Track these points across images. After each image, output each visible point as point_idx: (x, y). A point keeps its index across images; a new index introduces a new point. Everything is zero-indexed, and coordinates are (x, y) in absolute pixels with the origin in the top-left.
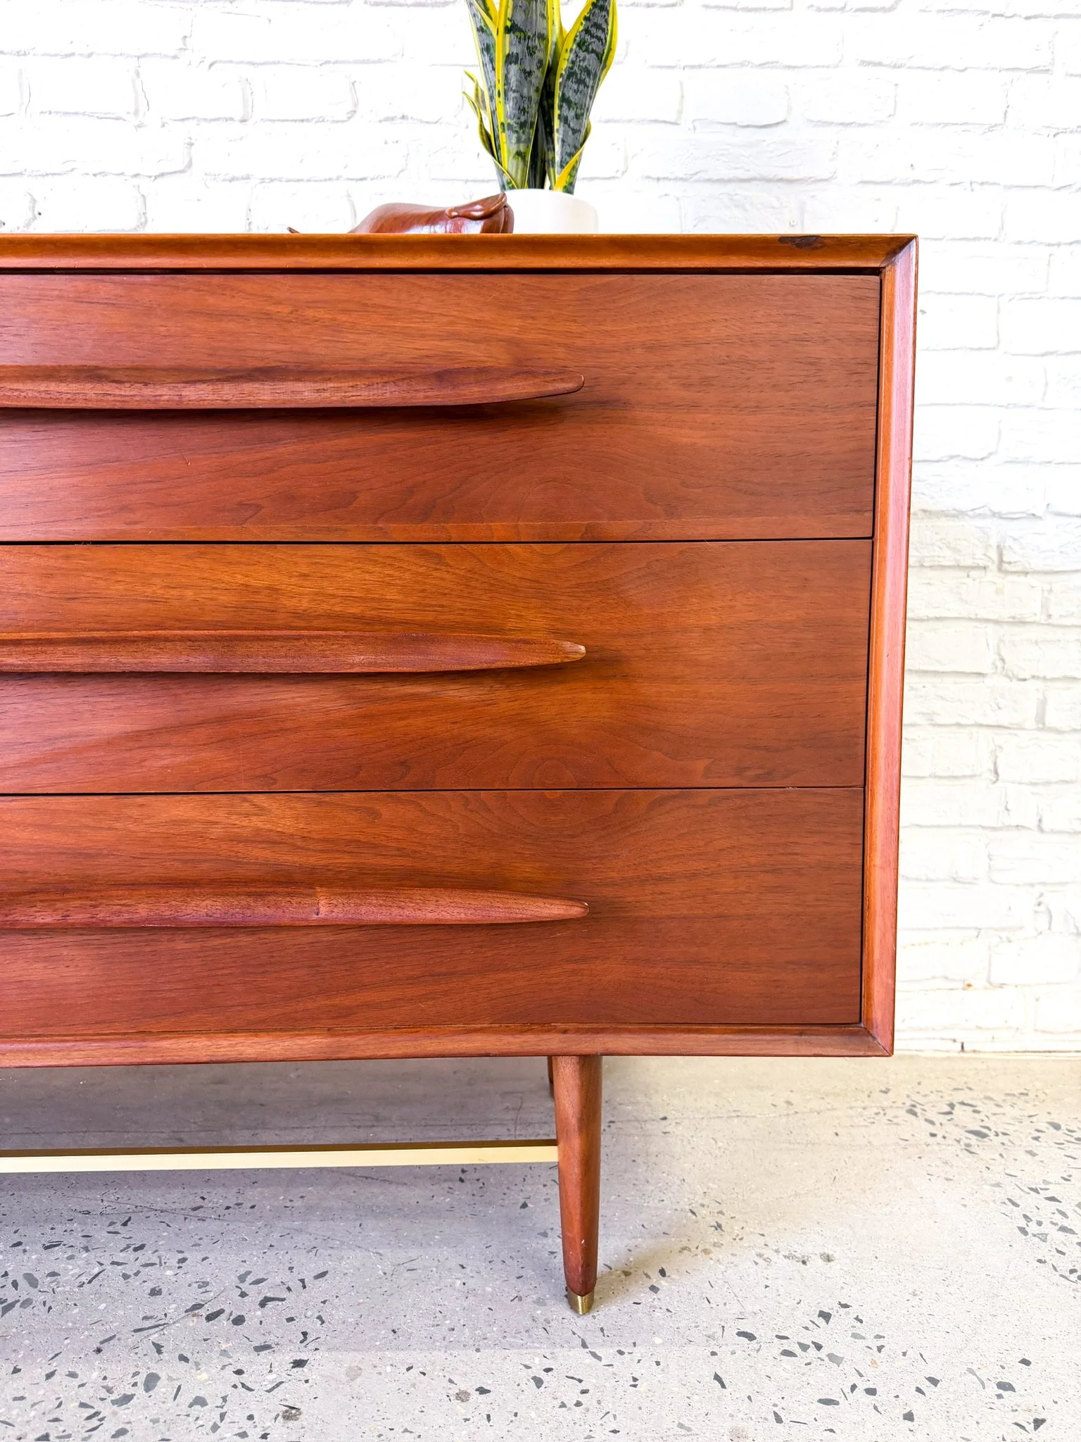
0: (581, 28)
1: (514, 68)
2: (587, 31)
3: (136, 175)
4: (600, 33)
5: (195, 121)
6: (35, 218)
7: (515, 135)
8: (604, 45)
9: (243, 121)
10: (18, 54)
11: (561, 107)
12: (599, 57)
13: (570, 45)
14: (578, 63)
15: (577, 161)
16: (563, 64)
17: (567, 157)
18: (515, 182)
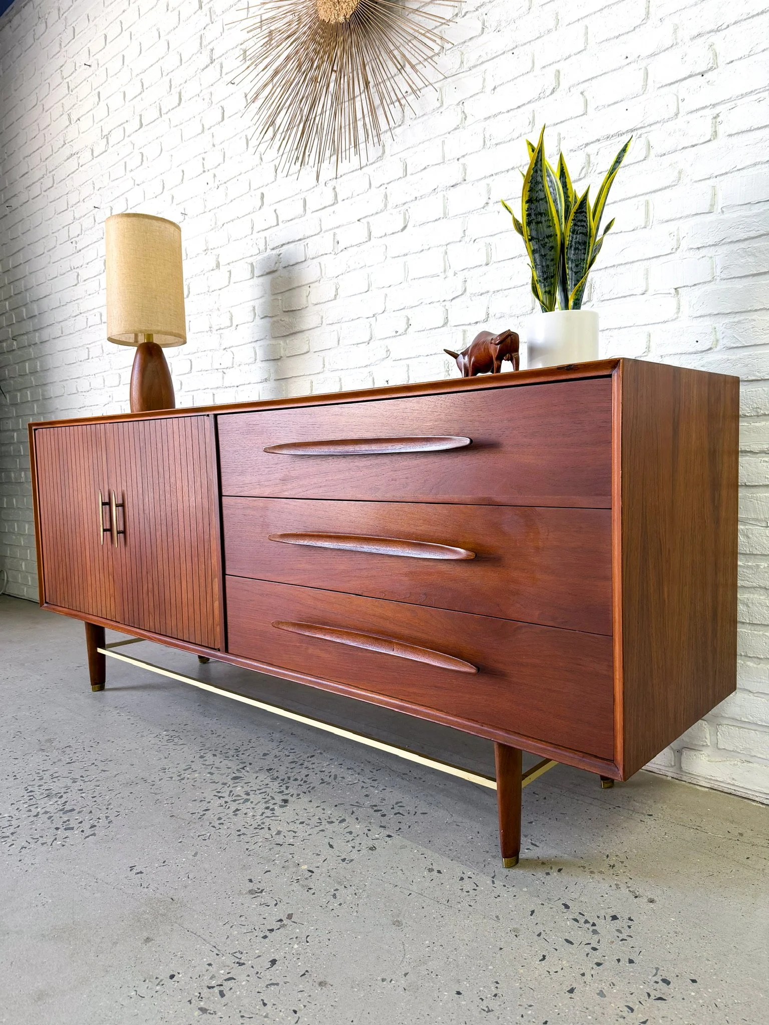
0: (571, 225)
1: (537, 255)
2: (575, 225)
3: (444, 301)
4: (583, 223)
5: (467, 270)
6: (408, 327)
7: (543, 284)
8: (586, 228)
9: (487, 264)
10: (405, 255)
11: (568, 263)
12: (585, 234)
13: (568, 233)
14: (574, 241)
15: (579, 287)
16: (567, 243)
17: (573, 286)
18: (546, 306)
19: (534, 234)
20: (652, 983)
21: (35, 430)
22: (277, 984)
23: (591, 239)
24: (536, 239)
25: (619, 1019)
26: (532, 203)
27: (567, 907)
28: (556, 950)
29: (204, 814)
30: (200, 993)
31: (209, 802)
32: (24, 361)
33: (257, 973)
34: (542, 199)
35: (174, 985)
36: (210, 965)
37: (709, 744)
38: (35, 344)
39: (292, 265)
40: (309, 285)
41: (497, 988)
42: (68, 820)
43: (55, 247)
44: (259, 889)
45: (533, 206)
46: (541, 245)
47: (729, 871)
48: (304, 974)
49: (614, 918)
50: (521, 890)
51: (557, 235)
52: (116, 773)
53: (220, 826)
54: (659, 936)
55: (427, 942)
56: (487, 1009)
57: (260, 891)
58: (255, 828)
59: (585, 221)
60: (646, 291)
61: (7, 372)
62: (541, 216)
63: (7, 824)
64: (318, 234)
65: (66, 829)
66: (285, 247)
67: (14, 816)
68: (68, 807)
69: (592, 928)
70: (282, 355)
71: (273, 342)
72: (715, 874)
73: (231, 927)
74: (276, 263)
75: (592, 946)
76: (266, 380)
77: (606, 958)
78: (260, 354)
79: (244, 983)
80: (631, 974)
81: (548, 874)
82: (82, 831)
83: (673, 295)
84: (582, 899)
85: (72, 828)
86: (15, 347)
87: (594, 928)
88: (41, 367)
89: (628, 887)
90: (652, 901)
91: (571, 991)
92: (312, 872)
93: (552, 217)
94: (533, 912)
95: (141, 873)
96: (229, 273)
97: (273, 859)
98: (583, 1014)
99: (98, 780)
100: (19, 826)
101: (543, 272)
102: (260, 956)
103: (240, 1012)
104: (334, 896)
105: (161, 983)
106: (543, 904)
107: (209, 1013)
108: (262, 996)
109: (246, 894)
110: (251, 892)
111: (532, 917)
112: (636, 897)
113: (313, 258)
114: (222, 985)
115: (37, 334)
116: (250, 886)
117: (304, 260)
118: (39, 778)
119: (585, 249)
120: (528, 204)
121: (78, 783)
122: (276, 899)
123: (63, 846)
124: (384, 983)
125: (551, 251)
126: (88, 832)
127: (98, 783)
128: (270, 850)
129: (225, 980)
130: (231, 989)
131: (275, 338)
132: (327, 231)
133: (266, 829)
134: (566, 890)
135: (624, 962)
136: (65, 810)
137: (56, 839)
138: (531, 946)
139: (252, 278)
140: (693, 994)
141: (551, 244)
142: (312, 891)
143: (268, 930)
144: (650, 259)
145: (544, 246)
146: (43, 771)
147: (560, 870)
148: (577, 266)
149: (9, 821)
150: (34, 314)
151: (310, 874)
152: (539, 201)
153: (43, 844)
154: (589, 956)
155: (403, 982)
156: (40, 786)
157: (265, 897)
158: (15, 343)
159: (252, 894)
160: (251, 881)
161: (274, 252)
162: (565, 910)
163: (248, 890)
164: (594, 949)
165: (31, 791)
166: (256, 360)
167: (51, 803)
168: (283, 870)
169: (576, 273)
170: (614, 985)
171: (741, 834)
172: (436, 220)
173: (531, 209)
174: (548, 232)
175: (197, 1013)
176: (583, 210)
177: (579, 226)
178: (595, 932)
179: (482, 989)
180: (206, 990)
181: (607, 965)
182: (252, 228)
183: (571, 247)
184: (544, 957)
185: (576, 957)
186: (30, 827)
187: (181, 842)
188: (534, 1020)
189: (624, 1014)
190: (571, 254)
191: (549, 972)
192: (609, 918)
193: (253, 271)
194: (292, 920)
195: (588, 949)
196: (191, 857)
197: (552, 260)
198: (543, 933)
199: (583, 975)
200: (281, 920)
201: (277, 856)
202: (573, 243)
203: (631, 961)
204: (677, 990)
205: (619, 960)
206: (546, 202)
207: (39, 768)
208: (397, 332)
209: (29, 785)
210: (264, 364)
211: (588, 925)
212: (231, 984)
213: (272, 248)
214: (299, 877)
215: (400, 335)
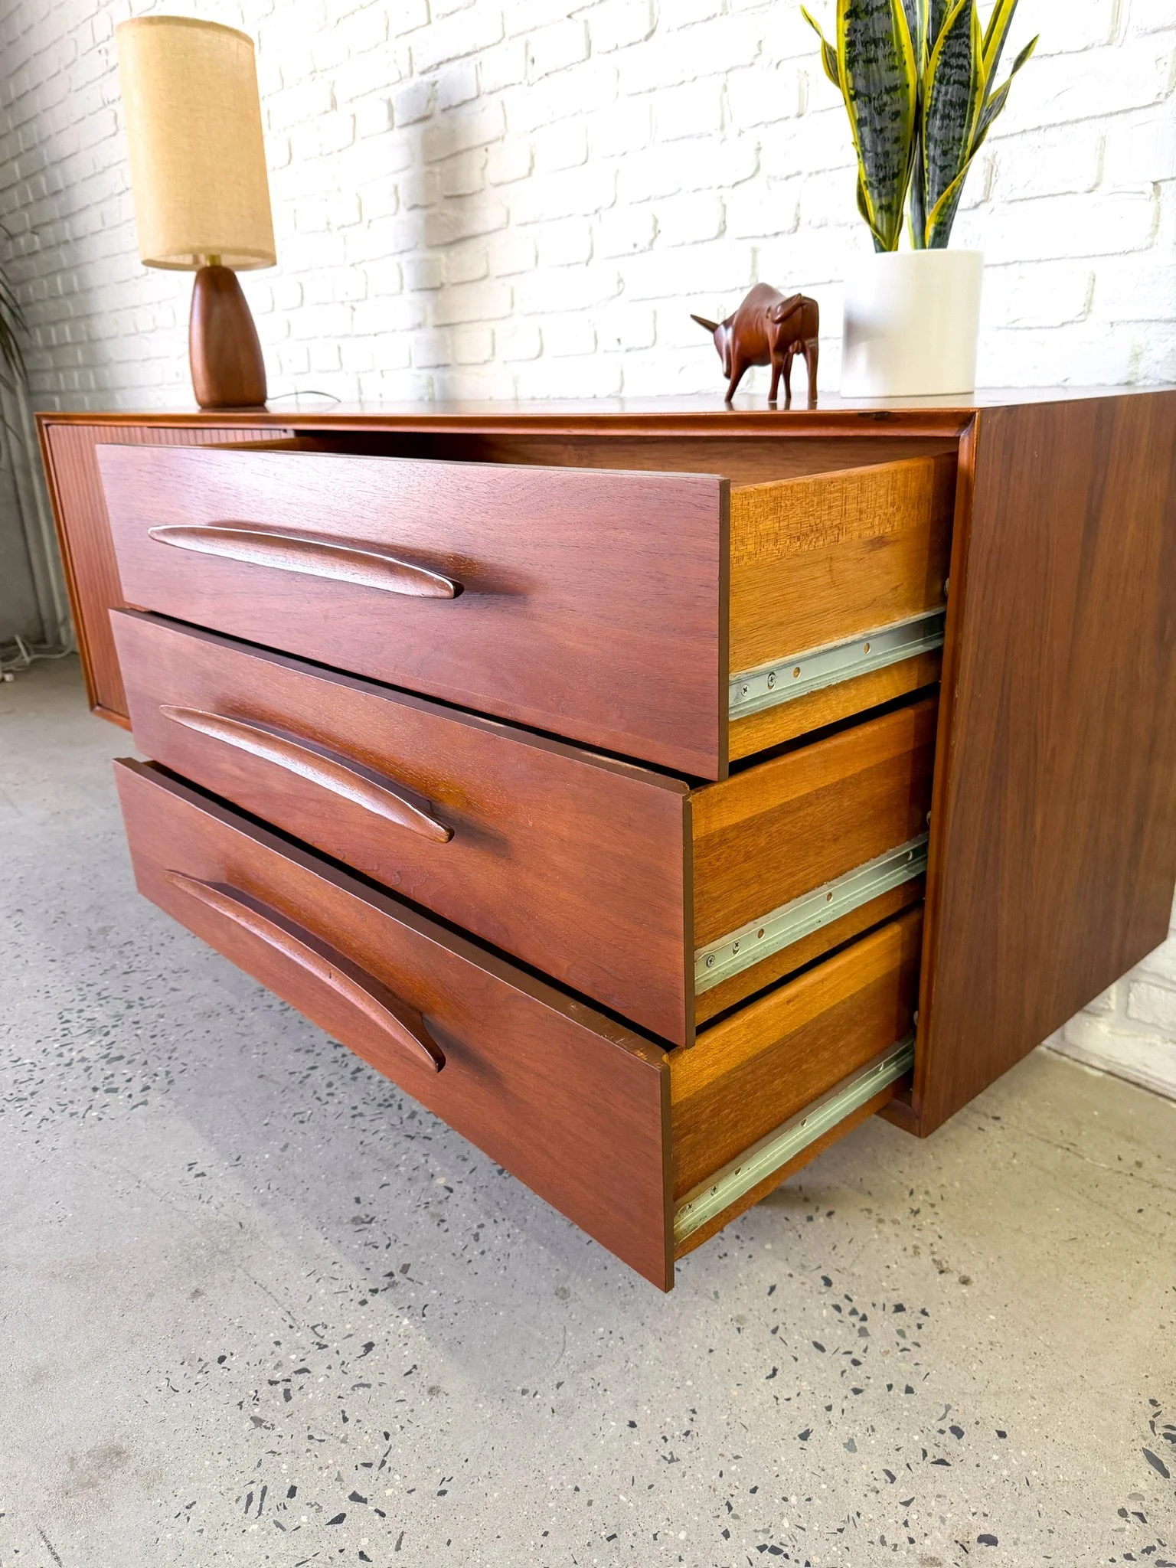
0: (939, 63)
1: (866, 130)
2: (945, 64)
3: (720, 187)
4: (961, 61)
5: (763, 126)
6: (656, 236)
7: (876, 191)
8: (968, 71)
9: (799, 116)
10: (650, 91)
11: (927, 147)
12: (965, 84)
13: (931, 81)
14: (941, 99)
15: (948, 198)
16: (928, 102)
17: (935, 196)
18: (881, 235)
19: (861, 84)
20: (934, 1432)
21: (47, 425)
22: (369, 1386)
23: (977, 94)
24: (865, 95)
25: (870, 1494)
26: (857, 17)
27: (828, 1282)
28: (796, 1359)
29: (308, 1076)
30: (256, 1392)
31: (319, 1054)
32: (54, 273)
33: (343, 1363)
34: (878, 9)
35: (222, 1374)
36: (278, 1343)
37: (1113, 1007)
38: (66, 242)
39: (458, 106)
40: (486, 146)
41: (692, 1420)
42: (112, 1076)
43: (75, 61)
44: (367, 1216)
45: (860, 25)
46: (875, 109)
47: (1103, 1234)
48: (410, 1372)
49: (899, 1308)
50: (763, 1247)
51: (908, 86)
52: (190, 994)
53: (329, 1099)
54: (964, 1347)
55: (601, 1330)
56: (669, 1458)
57: (368, 1219)
58: (380, 1105)
59: (965, 56)
60: (1096, 185)
61: (31, 290)
62: (876, 47)
63: (27, 1076)
64: (499, 42)
65: (107, 1091)
66: (444, 68)
67: (37, 1063)
68: (114, 1053)
69: (859, 1324)
70: (444, 281)
71: (429, 255)
72: (1079, 1238)
73: (318, 1281)
74: (429, 101)
75: (854, 1356)
76: (420, 326)
77: (871, 1381)
78: (409, 280)
79: (321, 1380)
80: (906, 1413)
81: (810, 1219)
82: (130, 1096)
83: (1148, 196)
84: (856, 1270)
85: (115, 1090)
86: (37, 247)
87: (863, 1324)
88: (80, 283)
89: (933, 1253)
90: (965, 1281)
91: (804, 1436)
92: (451, 1190)
93: (900, 47)
94: (773, 1289)
95: (203, 1174)
96: (352, 120)
97: (397, 1162)
98: (815, 1479)
99: (164, 1006)
100: (42, 1081)
101: (878, 167)
102: (350, 1336)
103: (309, 1428)
104: (476, 1237)
105: (205, 1370)
106: (791, 1275)
107: (265, 1427)
108: (344, 1405)
109: (348, 1223)
110: (356, 1220)
111: (770, 1298)
112: (942, 1272)
113: (491, 93)
114: (288, 1380)
115: (67, 225)
116: (357, 1210)
117: (474, 94)
118: (81, 998)
119: (963, 117)
120: (848, 21)
121: (134, 1010)
122: (390, 1235)
123: (100, 1119)
124: (525, 1397)
125: (893, 120)
126: (138, 1098)
127: (162, 1011)
128: (395, 1145)
129: (296, 1372)
130: (301, 1388)
131: (431, 247)
132: (512, 37)
133: (395, 1107)
134: (833, 1253)
135: (898, 1391)
136: (111, 1056)
137: (90, 1108)
138: (758, 1350)
139: (391, 129)
140: (995, 1457)
141: (895, 108)
142: (445, 1226)
143: (371, 1290)
144: (1111, 114)
145: (880, 111)
146: (89, 985)
147: (830, 1214)
148: (945, 153)
149: (31, 1071)
150: (58, 188)
151: (447, 1193)
152: (872, 14)
153: (72, 1115)
154: (845, 1374)
155: (552, 1399)
156: (81, 1011)
157: (375, 1233)
158: (36, 238)
159: (357, 1224)
160: (358, 1200)
161: (428, 78)
162: (824, 1289)
163: (351, 1217)
164: (856, 1363)
165: (68, 1021)
166: (402, 287)
167: (92, 1043)
168: (408, 1184)
169: (943, 168)
170: (873, 1430)
171: (1139, 1164)
172: (709, 19)
173: (855, 31)
174: (889, 79)
175: (248, 1424)
176: (964, 30)
177: (952, 68)
178: (863, 1332)
179: (668, 1420)
180: (266, 1387)
181: (869, 1394)
182: (387, 28)
183: (935, 112)
184: (775, 1370)
185: (824, 1375)
186: (58, 1083)
187: (266, 1125)
188: (737, 1484)
189: (878, 1485)
190: (935, 127)
191: (777, 1399)
192: (890, 1308)
193: (391, 117)
194: (409, 1275)
195: (845, 1362)
196: (278, 1152)
197: (897, 140)
198: (781, 1328)
199: (829, 1408)
200: (391, 1275)
201: (404, 1157)
202: (940, 105)
203: (909, 1390)
204: (971, 1447)
205: (890, 1387)
206: (889, 13)
207: (84, 979)
208: (635, 246)
209: (65, 1010)
210: (417, 297)
211: (855, 1319)
212: (302, 1379)
213: (420, 70)
214: (430, 1199)
215: (641, 251)
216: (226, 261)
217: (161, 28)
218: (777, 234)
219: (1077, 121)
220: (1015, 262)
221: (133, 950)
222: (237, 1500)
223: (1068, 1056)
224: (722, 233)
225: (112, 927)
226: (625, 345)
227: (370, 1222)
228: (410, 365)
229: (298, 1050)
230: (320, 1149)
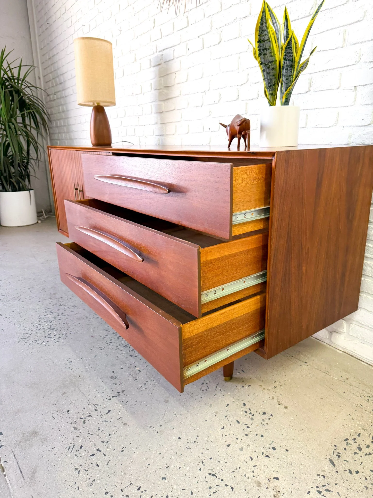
0: (284, 55)
1: (265, 73)
2: (286, 55)
3: (237, 86)
5: (249, 69)
6: (220, 99)
7: (268, 89)
8: (292, 57)
11: (282, 77)
12: (291, 61)
13: (282, 60)
14: (285, 64)
15: (288, 92)
16: (282, 65)
17: (285, 91)
18: (270, 102)
19: (263, 61)
20: (267, 448)
21: (50, 149)
22: (107, 421)
23: (295, 63)
24: (264, 64)
25: (244, 463)
26: (261, 42)
27: (244, 404)
28: (230, 425)
29: (105, 337)
30: (76, 420)
31: (109, 331)
32: (59, 106)
33: (101, 415)
34: (266, 40)
35: (68, 415)
36: (84, 408)
38: (63, 97)
39: (168, 61)
40: (175, 72)
41: (197, 438)
42: (51, 334)
43: (68, 46)
44: (115, 376)
45: (261, 45)
46: (267, 67)
47: (331, 398)
48: (119, 419)
49: (264, 413)
50: (227, 393)
51: (276, 61)
52: (76, 313)
53: (110, 344)
54: (281, 426)
55: (176, 412)
56: (188, 448)
57: (115, 377)
58: (124, 347)
59: (291, 53)
60: (339, 87)
61: (53, 110)
62: (266, 50)
63: (27, 332)
64: (180, 44)
65: (48, 338)
66: (165, 51)
67: (31, 329)
68: (52, 327)
69: (251, 417)
70: (163, 110)
71: (160, 103)
72: (324, 398)
73: (98, 393)
74: (161, 60)
75: (247, 425)
76: (156, 123)
77: (252, 432)
78: (154, 110)
79: (94, 419)
80: (260, 442)
81: (243, 387)
82: (55, 339)
83: (353, 90)
84: (254, 402)
85: (51, 338)
86: (55, 98)
87: (253, 417)
89: (278, 399)
90: (286, 408)
91: (228, 446)
92: (140, 371)
93: (274, 51)
94: (228, 405)
95: (71, 362)
96: (140, 64)
97: (126, 363)
98: (229, 457)
99: (68, 316)
100: (31, 334)
101: (268, 83)
102: (105, 408)
103: (89, 431)
104: (145, 384)
105: (63, 414)
106: (234, 402)
107: (77, 430)
108: (100, 426)
109: (109, 378)
110: (112, 377)
111: (227, 407)
112: (279, 404)
113: (177, 58)
114: (85, 418)
115: (63, 92)
116: (112, 374)
117: (173, 58)
118: (45, 312)
119: (292, 69)
120: (258, 44)
121: (60, 316)
122: (121, 382)
123: (45, 345)
124: (150, 428)
125: (272, 70)
126: (57, 340)
127: (67, 317)
128: (126, 358)
129: (88, 416)
130: (89, 420)
131: (160, 101)
132: (183, 42)
133: (128, 348)
134: (248, 397)
135: (259, 436)
136: (51, 328)
137: (43, 342)
138: (220, 421)
139: (150, 67)
140: (284, 456)
141: (273, 67)
142: (136, 381)
143: (112, 396)
144: (343, 67)
145: (268, 68)
146: (48, 309)
147: (249, 386)
148: (287, 79)
149: (28, 331)
151: (139, 372)
152: (265, 42)
153: (38, 343)
154: (244, 430)
155: (158, 429)
156: (45, 316)
157: (117, 381)
158: (55, 96)
159: (112, 379)
160: (113, 372)
161: (161, 53)
162: (243, 406)
163: (110, 376)
164: (248, 427)
165: (41, 318)
166: (152, 112)
167: (46, 324)
168: (128, 368)
169: (286, 83)
170: (249, 446)
171: (347, 379)
172: (235, 38)
173: (260, 46)
174: (270, 59)
175: (72, 429)
176: (290, 46)
177: (288, 56)
178: (252, 419)
179: (190, 438)
180: (79, 419)
181: (250, 436)
182: (150, 39)
183: (284, 68)
184: (224, 427)
185: (238, 430)
186: (35, 335)
187: (91, 350)
188: (206, 456)
189: (247, 461)
190: (284, 72)
191: (223, 435)
192: (262, 413)
193: (150, 64)
194: (124, 393)
195: (245, 427)
196: (93, 357)
197: (274, 75)
198: (228, 416)
199: (237, 439)
200: (119, 393)
201: (128, 361)
202: (285, 66)
203: (262, 436)
204: (277, 453)
205: (257, 435)
206: (270, 41)
207: (47, 307)
208: (214, 102)
209: (41, 315)
210: (156, 115)
211: (250, 415)
212: (89, 418)
213: (159, 51)
214: (134, 373)
215: (216, 103)
216: (102, 104)
217: (86, 40)
218: (253, 99)
219: (334, 69)
220: (317, 108)
221: (62, 300)
222: (66, 448)
223: (332, 347)
224: (238, 99)
225: (57, 293)
226: (211, 130)
227: (115, 378)
228: (153, 135)
229: (104, 330)
230: (105, 358)
